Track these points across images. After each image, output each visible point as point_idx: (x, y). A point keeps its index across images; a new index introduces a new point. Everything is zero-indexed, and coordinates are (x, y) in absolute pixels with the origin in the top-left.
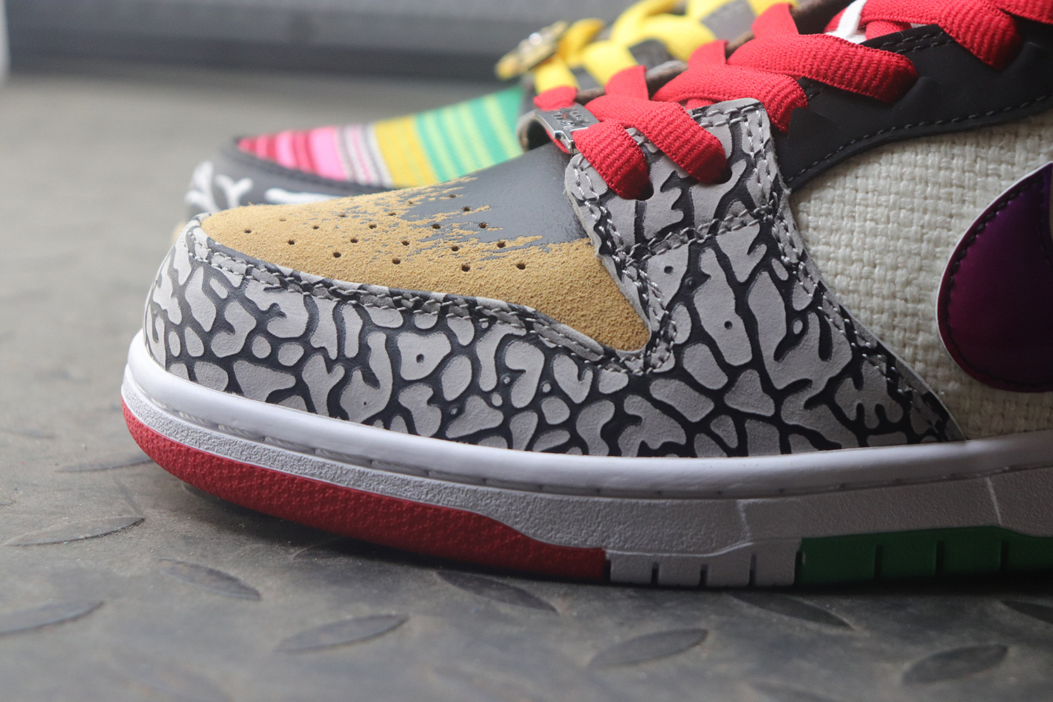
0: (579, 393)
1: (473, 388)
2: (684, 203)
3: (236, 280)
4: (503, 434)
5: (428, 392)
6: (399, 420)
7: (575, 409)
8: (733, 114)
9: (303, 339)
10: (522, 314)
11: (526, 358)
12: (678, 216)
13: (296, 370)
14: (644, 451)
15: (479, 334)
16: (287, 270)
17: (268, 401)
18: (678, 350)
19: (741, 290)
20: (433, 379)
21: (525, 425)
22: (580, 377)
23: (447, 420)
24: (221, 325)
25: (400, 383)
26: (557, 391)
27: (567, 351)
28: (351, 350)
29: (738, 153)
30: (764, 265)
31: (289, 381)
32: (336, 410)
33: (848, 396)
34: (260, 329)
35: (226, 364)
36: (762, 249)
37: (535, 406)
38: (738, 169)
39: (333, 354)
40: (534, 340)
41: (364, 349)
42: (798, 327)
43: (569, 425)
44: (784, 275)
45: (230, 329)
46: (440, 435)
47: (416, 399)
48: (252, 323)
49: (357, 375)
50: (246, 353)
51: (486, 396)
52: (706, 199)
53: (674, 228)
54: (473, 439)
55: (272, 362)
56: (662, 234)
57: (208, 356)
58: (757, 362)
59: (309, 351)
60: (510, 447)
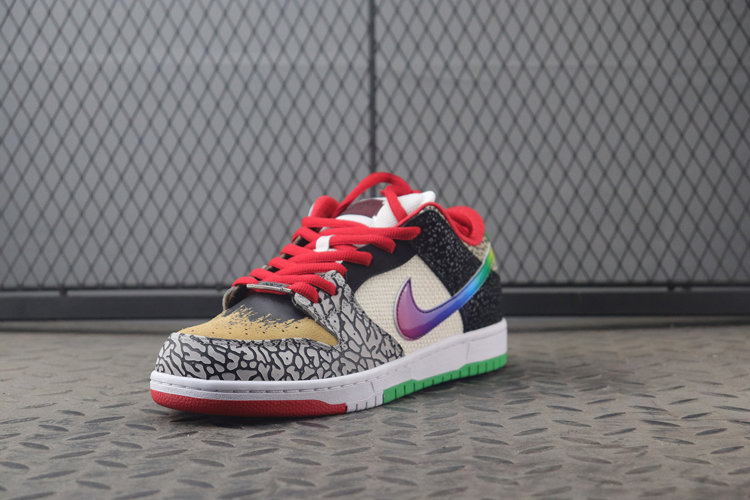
0: (329, 360)
1: (304, 364)
2: (331, 302)
3: (226, 347)
4: (316, 375)
5: (293, 368)
6: (288, 377)
7: (330, 364)
8: (332, 276)
9: (255, 360)
10: (307, 341)
11: (312, 353)
12: (331, 306)
13: (256, 369)
14: (349, 373)
15: (298, 349)
16: (240, 341)
17: (250, 380)
18: (347, 343)
19: (353, 323)
20: (293, 364)
21: (320, 372)
22: (328, 355)
23: (301, 374)
24: (228, 360)
25: (286, 367)
26: (325, 361)
27: (322, 349)
28: (269, 360)
29: (338, 287)
30: (355, 317)
31: (255, 373)
32: (271, 378)
33: (383, 349)
34: (242, 359)
35: (234, 372)
36: (354, 312)
37: (321, 366)
38: (340, 290)
39: (265, 362)
40: (311, 347)
41: (272, 359)
42: (369, 331)
43: (330, 369)
44: (361, 318)
45: (232, 361)
46: (300, 379)
47: (291, 370)
48: (238, 358)
49: (273, 366)
50: (240, 367)
51: (308, 365)
52: (336, 299)
53: (332, 309)
54: (309, 378)
55: (249, 368)
56: (329, 312)
57: (227, 371)
58: (364, 344)
59: (258, 363)
60: (318, 379)
